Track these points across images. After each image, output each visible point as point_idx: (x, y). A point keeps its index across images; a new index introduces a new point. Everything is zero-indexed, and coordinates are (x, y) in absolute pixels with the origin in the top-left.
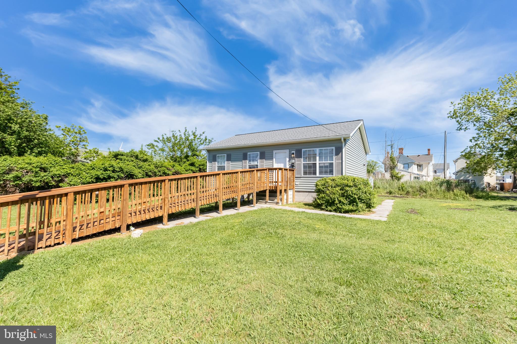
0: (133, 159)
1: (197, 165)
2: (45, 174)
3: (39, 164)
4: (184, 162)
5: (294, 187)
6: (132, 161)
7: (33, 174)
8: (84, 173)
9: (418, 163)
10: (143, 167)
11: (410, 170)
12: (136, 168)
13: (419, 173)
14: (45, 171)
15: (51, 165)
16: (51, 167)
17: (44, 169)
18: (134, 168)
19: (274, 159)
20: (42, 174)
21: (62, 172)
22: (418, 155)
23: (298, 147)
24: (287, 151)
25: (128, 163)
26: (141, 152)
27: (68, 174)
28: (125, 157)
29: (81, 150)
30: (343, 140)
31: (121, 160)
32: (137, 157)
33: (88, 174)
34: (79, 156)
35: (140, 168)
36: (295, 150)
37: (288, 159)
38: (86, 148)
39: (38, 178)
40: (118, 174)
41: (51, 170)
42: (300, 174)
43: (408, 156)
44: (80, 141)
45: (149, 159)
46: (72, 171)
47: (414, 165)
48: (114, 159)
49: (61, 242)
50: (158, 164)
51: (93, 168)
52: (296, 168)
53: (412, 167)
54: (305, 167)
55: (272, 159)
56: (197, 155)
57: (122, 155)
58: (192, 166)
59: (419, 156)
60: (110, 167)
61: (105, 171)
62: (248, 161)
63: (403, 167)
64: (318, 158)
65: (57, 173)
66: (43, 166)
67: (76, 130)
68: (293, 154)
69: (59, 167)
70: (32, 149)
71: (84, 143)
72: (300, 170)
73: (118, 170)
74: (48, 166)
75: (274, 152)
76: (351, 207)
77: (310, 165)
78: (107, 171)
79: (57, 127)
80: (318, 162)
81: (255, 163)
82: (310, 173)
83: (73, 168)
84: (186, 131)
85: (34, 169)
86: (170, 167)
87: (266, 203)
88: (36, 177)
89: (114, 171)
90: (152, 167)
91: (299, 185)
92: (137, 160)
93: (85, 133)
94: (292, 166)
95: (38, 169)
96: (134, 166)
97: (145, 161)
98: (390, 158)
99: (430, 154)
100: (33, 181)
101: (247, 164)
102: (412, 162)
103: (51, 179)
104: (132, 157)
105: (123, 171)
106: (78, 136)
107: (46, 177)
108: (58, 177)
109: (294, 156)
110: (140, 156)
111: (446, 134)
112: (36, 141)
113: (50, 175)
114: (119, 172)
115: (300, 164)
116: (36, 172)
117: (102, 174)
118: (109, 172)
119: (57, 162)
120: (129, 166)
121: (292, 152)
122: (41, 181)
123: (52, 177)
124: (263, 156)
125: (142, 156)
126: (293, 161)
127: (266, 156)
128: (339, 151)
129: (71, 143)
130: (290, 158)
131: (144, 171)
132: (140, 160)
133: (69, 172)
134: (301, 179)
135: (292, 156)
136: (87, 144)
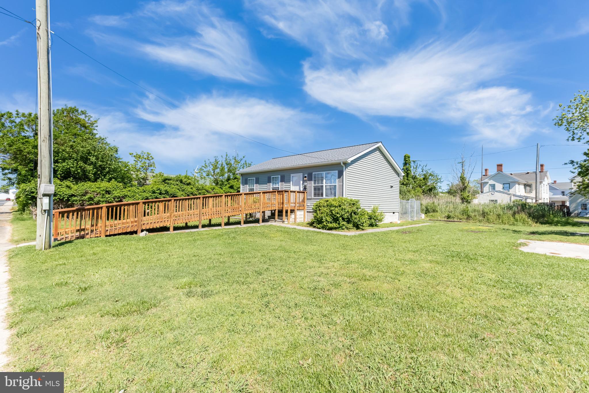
0: (178, 183)
1: (235, 188)
2: (109, 196)
3: (105, 188)
4: (226, 185)
5: (304, 208)
6: (177, 185)
7: (101, 196)
8: (137, 195)
9: (526, 183)
10: (186, 190)
11: (511, 191)
12: (179, 190)
13: (526, 195)
14: (109, 194)
15: (113, 189)
16: (113, 190)
17: (108, 192)
18: (178, 191)
19: (291, 182)
20: (107, 196)
21: (121, 194)
22: (526, 172)
23: (310, 171)
24: (301, 175)
25: (173, 186)
26: (186, 177)
27: (126, 196)
28: (171, 181)
29: (149, 174)
30: (342, 164)
31: (168, 184)
32: (181, 181)
33: (140, 195)
34: (148, 180)
35: (183, 190)
36: (307, 173)
37: (301, 182)
38: (153, 173)
39: (104, 199)
40: (164, 195)
41: (114, 192)
42: (311, 195)
43: (511, 174)
44: (149, 166)
45: (192, 183)
46: (129, 194)
47: (517, 185)
48: (163, 183)
49: (99, 236)
50: (199, 187)
51: (145, 191)
52: (308, 190)
53: (514, 187)
54: (315, 189)
55: (290, 182)
56: (237, 179)
57: (169, 180)
58: (231, 188)
59: (528, 173)
60: (157, 190)
61: (153, 193)
62: (271, 184)
63: (502, 187)
64: (324, 181)
65: (118, 195)
66: (107, 190)
67: (145, 157)
68: (306, 177)
69: (120, 190)
70: (105, 176)
71: (152, 168)
72: (311, 192)
73: (164, 192)
74: (112, 190)
75: (292, 175)
76: (334, 225)
77: (319, 187)
78: (155, 193)
79: (130, 154)
80: (324, 185)
81: (277, 186)
82: (318, 195)
83: (130, 191)
84: (227, 156)
85: (102, 192)
86: (210, 190)
87: (275, 221)
88: (103, 198)
89: (160, 194)
90: (194, 189)
91: (310, 206)
92: (181, 184)
93: (153, 159)
94: (305, 188)
95: (104, 192)
96: (178, 189)
97: (189, 184)
98: (461, 177)
99: (544, 170)
100: (101, 201)
101: (270, 187)
102: (514, 181)
103: (113, 200)
104: (178, 181)
105: (168, 193)
106: (147, 161)
107: (109, 198)
108: (118, 198)
109: (307, 179)
110: (184, 180)
111: (539, 147)
112: (108, 169)
113: (112, 196)
114: (165, 194)
115: (311, 187)
116: (103, 195)
117: (151, 196)
118: (156, 194)
119: (118, 186)
120: (173, 189)
121: (305, 175)
122: (106, 201)
123: (114, 199)
124: (283, 180)
125: (186, 180)
126: (306, 184)
127: (285, 179)
128: (340, 174)
129: (141, 168)
130: (304, 181)
131: (186, 193)
132: (184, 184)
133: (126, 194)
134: (312, 200)
135: (305, 179)
136: (154, 169)
